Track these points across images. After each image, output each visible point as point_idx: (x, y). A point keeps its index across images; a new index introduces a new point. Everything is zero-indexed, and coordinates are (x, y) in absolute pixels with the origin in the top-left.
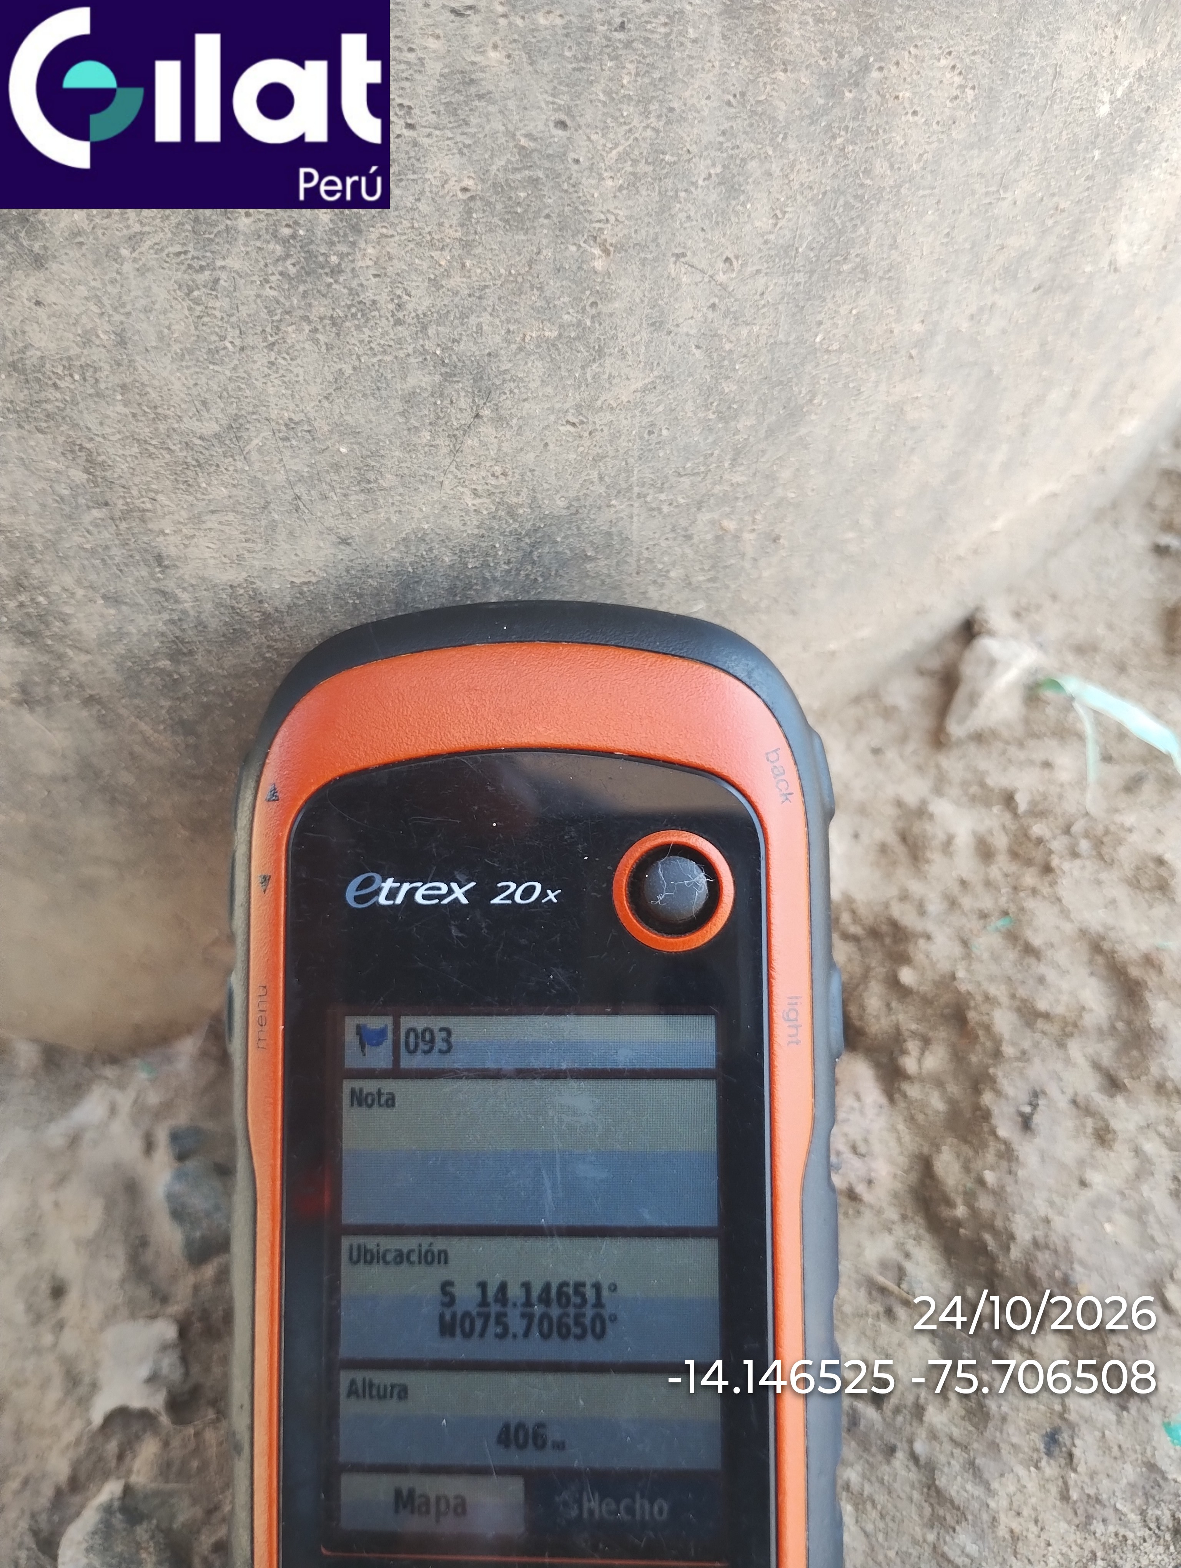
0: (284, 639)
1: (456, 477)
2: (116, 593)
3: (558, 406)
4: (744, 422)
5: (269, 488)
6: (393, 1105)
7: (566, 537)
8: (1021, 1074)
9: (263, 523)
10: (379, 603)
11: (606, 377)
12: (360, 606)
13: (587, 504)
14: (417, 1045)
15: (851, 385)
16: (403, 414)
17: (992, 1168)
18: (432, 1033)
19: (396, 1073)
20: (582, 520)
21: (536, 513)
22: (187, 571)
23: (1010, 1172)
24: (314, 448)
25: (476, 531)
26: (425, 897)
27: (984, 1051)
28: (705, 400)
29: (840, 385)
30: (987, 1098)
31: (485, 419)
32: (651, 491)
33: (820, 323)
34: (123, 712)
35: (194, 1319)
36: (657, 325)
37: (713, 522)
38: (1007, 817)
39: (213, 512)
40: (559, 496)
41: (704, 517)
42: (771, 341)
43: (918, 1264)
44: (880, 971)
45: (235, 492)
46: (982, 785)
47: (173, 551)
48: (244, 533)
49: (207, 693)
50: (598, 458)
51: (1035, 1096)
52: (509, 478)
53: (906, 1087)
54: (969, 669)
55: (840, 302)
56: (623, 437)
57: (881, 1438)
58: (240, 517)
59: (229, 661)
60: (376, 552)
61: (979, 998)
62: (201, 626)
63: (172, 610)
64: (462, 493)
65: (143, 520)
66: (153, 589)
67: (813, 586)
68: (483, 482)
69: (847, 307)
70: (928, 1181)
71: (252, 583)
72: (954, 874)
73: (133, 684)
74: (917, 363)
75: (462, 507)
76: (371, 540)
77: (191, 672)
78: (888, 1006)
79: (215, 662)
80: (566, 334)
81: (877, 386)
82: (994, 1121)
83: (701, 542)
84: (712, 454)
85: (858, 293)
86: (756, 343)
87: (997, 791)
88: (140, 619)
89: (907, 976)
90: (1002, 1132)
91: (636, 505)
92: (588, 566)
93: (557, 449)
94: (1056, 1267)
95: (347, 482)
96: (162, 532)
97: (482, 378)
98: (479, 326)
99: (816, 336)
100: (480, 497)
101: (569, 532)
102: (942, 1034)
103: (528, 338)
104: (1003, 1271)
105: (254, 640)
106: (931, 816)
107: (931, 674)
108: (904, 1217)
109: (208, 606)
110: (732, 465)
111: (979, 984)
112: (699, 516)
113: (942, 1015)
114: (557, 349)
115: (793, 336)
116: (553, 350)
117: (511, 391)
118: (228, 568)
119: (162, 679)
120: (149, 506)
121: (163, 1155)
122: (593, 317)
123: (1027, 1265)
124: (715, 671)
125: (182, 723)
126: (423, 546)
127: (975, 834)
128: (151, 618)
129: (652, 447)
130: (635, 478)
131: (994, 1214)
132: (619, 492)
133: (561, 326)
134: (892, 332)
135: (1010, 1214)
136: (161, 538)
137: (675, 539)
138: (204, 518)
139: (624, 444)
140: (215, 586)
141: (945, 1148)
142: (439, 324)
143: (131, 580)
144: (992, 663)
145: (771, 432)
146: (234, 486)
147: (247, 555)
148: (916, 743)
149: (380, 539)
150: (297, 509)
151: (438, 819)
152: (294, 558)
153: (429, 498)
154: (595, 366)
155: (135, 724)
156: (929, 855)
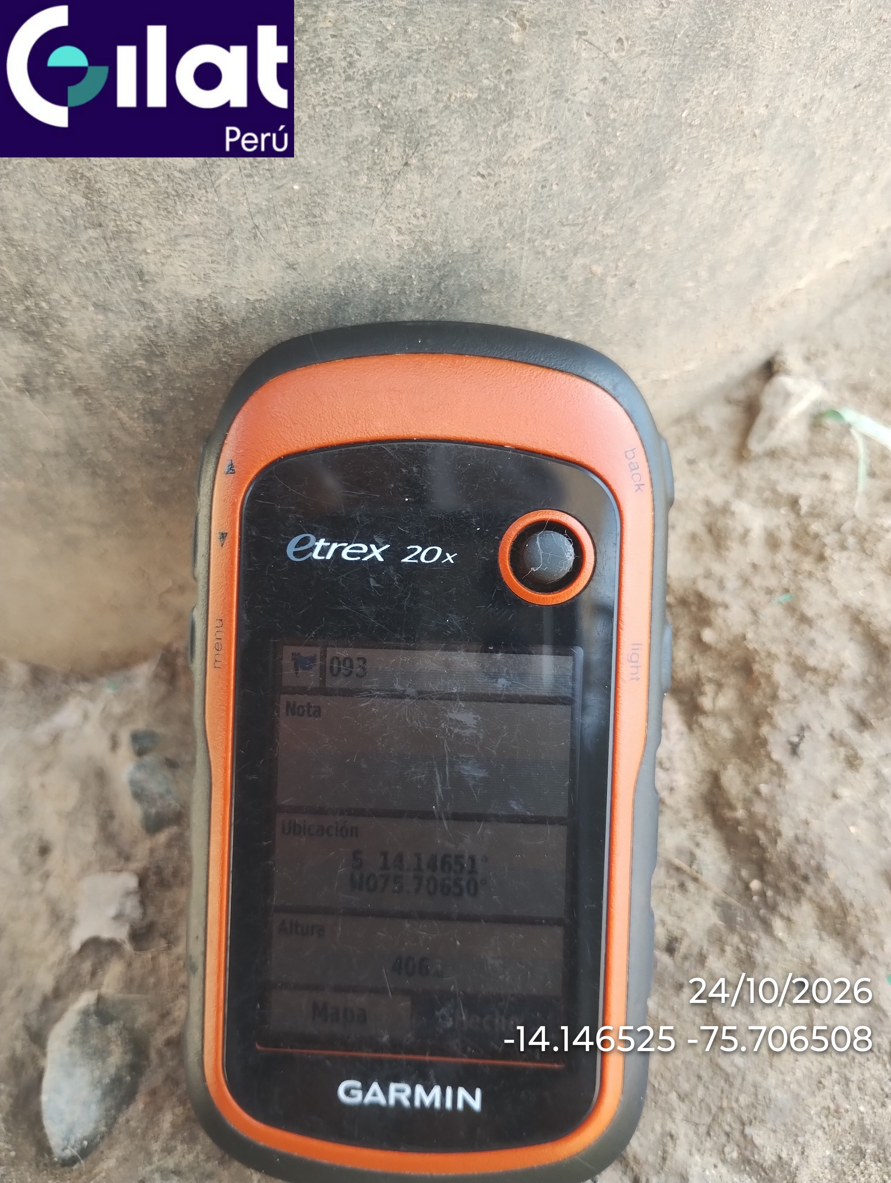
0: (237, 347)
1: (385, 216)
2: (104, 302)
3: (472, 159)
4: (618, 183)
5: (233, 217)
6: (319, 715)
7: (468, 272)
8: (792, 712)
9: (227, 247)
10: (316, 320)
11: (513, 136)
12: (300, 322)
13: (488, 245)
14: (339, 669)
15: (705, 156)
16: (346, 159)
17: (766, 782)
18: (351, 661)
19: (322, 691)
20: (483, 258)
21: (447, 251)
22: (163, 286)
23: (780, 786)
24: (272, 184)
25: (397, 263)
26: (349, 555)
27: (764, 694)
28: (590, 161)
29: (697, 155)
30: (765, 730)
31: (413, 167)
32: (539, 237)
33: (687, 101)
34: (105, 401)
35: (150, 873)
36: (558, 94)
37: (584, 267)
38: (792, 517)
39: (187, 236)
40: (466, 237)
41: (579, 261)
42: (647, 113)
43: (705, 851)
44: (687, 630)
45: (205, 219)
46: (774, 491)
47: (152, 268)
48: (211, 255)
49: (173, 389)
50: (500, 206)
51: (802, 729)
52: (428, 220)
53: (702, 719)
54: (768, 400)
55: (705, 83)
56: (521, 189)
57: (672, 977)
58: (208, 241)
59: (193, 363)
60: (316, 277)
61: (763, 655)
62: (172, 333)
63: (149, 318)
64: (389, 230)
65: (129, 241)
66: (136, 300)
67: (656, 325)
68: (406, 221)
69: (710, 88)
70: (715, 791)
71: (215, 298)
72: (748, 560)
73: (114, 379)
74: (759, 141)
75: (388, 242)
76: (313, 266)
77: (162, 371)
78: (692, 658)
79: (181, 363)
80: (484, 96)
81: (725, 159)
82: (770, 747)
83: (574, 283)
84: (590, 208)
85: (719, 77)
86: (636, 113)
87: (785, 495)
88: (123, 324)
89: (708, 635)
90: (775, 756)
91: (526, 248)
92: (483, 298)
93: (468, 197)
94: (812, 857)
95: (297, 216)
96: (145, 251)
97: (412, 131)
98: (414, 84)
99: (683, 111)
100: (403, 234)
101: (471, 268)
102: (733, 680)
103: (452, 99)
104: (771, 859)
105: (214, 346)
106: (733, 513)
107: (737, 403)
108: (696, 817)
109: (179, 316)
110: (605, 219)
111: (764, 644)
112: (575, 261)
113: (734, 667)
114: (476, 109)
115: (665, 110)
116: (472, 109)
117: (435, 144)
118: (196, 284)
119: (138, 376)
120: (135, 228)
121: (125, 750)
122: (507, 83)
123: (790, 854)
124: (587, 383)
125: (152, 412)
126: (354, 274)
127: (765, 529)
128: (132, 324)
129: (543, 199)
130: (527, 225)
131: (766, 817)
132: (514, 236)
133: (481, 89)
134: (742, 113)
135: (778, 817)
136: (143, 257)
137: (553, 279)
138: (179, 241)
139: (522, 195)
140: (185, 299)
141: (730, 766)
142: (381, 82)
143: (117, 291)
144: (787, 396)
145: (638, 192)
146: (205, 214)
147: (212, 274)
148: (723, 457)
149: (320, 266)
150: (255, 236)
151: (363, 493)
152: (250, 278)
153: (362, 233)
154: (504, 126)
155: (114, 413)
156: (729, 543)
